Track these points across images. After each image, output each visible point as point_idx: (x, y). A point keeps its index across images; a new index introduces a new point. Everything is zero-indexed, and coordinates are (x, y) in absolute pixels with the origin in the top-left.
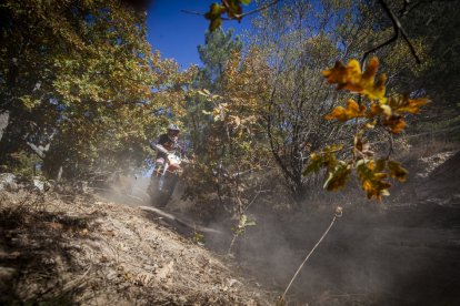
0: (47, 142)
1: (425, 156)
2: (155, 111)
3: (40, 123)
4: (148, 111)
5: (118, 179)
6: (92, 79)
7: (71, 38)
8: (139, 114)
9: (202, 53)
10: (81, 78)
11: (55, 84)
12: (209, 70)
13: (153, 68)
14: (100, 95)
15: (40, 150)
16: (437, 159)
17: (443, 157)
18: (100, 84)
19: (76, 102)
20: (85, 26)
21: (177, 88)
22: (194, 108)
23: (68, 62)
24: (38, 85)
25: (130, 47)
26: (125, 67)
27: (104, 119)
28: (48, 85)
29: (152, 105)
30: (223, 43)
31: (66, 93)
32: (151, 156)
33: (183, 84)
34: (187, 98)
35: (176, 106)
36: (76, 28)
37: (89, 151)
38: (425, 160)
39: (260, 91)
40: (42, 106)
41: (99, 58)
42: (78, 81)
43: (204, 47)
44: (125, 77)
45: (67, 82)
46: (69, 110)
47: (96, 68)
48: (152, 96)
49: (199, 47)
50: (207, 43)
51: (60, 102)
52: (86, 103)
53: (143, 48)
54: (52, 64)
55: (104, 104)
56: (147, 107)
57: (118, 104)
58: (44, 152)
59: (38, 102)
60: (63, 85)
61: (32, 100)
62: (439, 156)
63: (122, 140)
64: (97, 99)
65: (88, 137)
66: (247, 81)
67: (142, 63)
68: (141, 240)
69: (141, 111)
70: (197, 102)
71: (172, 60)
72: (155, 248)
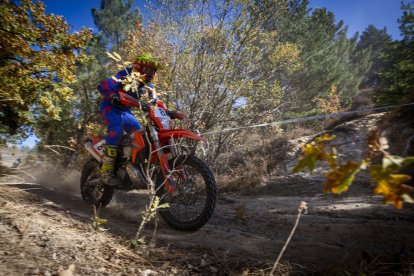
1: (293, 139)
2: (36, 73)
4: (26, 72)
8: (13, 73)
9: (96, 18)
12: (104, 37)
13: (34, 22)
16: (300, 142)
17: (304, 140)
21: (66, 50)
22: (86, 75)
29: (31, 65)
30: (122, 12)
32: (29, 124)
33: (74, 47)
34: (78, 63)
35: (64, 70)
38: (293, 141)
43: (99, 11)
48: (32, 54)
49: (93, 10)
50: (103, 8)
56: (24, 66)
62: (302, 139)
67: (18, 12)
68: (21, 237)
69: (16, 69)
70: (90, 69)
71: (60, 17)
72: (44, 246)
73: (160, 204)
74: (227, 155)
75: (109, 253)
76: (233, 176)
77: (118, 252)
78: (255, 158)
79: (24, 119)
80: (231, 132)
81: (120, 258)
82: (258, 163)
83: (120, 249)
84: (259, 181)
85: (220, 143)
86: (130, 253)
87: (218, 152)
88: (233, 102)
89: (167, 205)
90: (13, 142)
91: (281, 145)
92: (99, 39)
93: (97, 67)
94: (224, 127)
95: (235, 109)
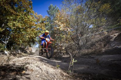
0: (7, 40)
1: (112, 35)
2: (37, 29)
3: (5, 35)
5: (28, 48)
6: (18, 22)
7: (12, 11)
8: (32, 30)
9: (48, 12)
10: (15, 22)
11: (8, 24)
12: (51, 17)
13: (35, 17)
14: (21, 26)
15: (6, 42)
16: (115, 35)
17: (117, 34)
18: (21, 23)
19: (15, 28)
20: (15, 7)
21: (43, 22)
23: (11, 18)
24: (3, 25)
25: (28, 12)
26: (27, 18)
27: (23, 32)
28: (6, 24)
29: (36, 27)
30: (54, 9)
31: (11, 26)
32: (37, 41)
33: (44, 21)
34: (45, 25)
35: (43, 27)
36: (13, 8)
37: (19, 41)
38: (112, 36)
39: (66, 21)
40: (5, 30)
41: (20, 16)
42: (15, 23)
43: (48, 11)
44: (28, 20)
45: (12, 23)
46: (13, 31)
47: (20, 18)
48: (36, 25)
49: (47, 11)
50: (49, 9)
51: (10, 29)
52: (17, 28)
53: (32, 12)
54: (7, 18)
55: (23, 28)
56: (35, 28)
57: (26, 28)
58: (7, 43)
59: (4, 29)
60: (10, 24)
61: (2, 29)
63: (28, 38)
64: (21, 27)
65: (19, 38)
66: (63, 19)
67: (32, 16)
68: (42, 71)
69: (33, 29)
70: (48, 26)
71: (41, 15)
72: (47, 73)
73: (74, 61)
74: (89, 43)
75: (62, 75)
76: (92, 49)
77: (65, 75)
78: (99, 43)
79: (36, 40)
80: (90, 36)
81: (65, 76)
82: (100, 44)
83: (65, 74)
84: (102, 50)
85: (86, 40)
86: (67, 75)
87: (86, 42)
88: (89, 27)
89: (76, 61)
90: (34, 46)
91: (108, 37)
92: (49, 17)
93: (50, 25)
94: (87, 35)
95: (90, 29)
